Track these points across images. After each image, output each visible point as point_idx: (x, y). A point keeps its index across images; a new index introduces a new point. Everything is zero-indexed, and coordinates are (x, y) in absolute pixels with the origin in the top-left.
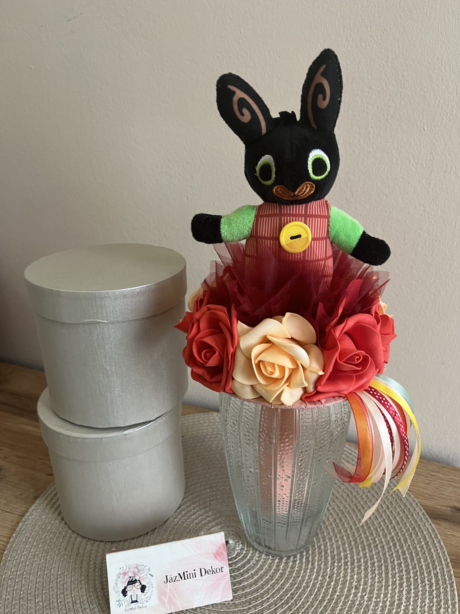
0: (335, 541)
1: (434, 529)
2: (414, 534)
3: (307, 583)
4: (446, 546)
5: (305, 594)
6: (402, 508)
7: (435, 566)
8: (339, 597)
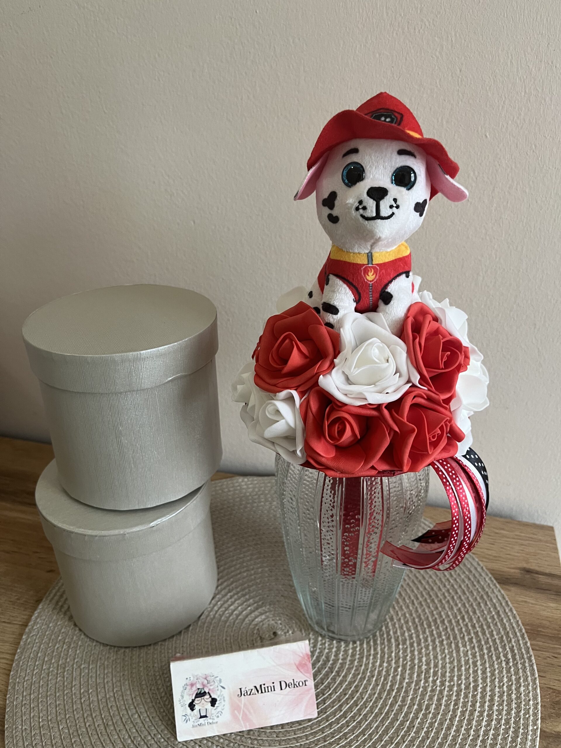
0: (397, 620)
1: (503, 595)
2: (483, 603)
3: (372, 672)
4: (519, 615)
5: (370, 685)
6: (467, 575)
7: (509, 639)
8: (409, 684)
